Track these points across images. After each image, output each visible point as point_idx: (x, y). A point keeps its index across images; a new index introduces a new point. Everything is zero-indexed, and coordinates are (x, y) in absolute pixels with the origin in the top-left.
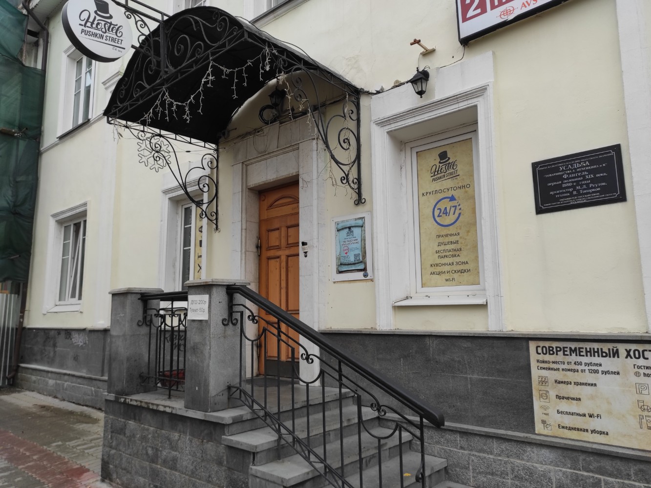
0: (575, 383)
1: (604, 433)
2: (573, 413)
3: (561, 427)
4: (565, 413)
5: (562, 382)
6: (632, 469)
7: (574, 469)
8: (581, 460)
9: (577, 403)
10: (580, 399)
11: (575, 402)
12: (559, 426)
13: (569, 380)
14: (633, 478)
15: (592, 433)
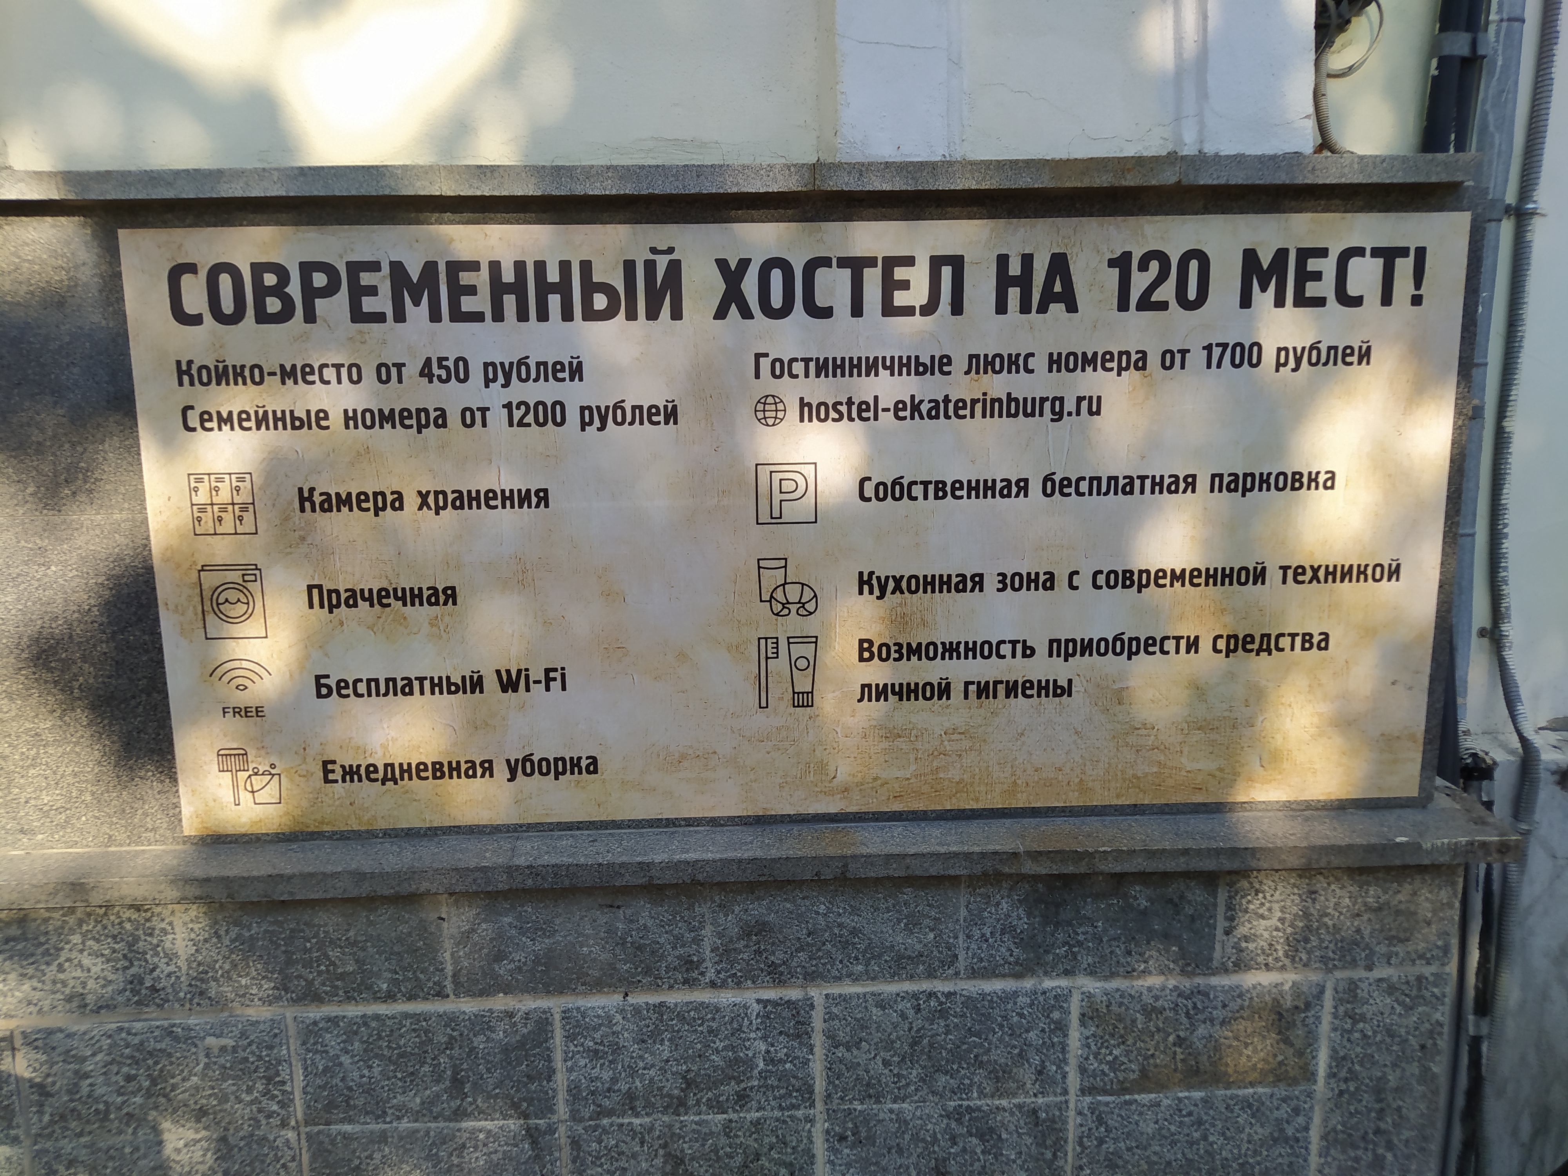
0: (424, 496)
1: (575, 764)
2: (409, 682)
3: (337, 775)
4: (362, 688)
5: (345, 501)
6: (708, 931)
7: (411, 997)
8: (448, 944)
9: (434, 622)
10: (451, 595)
11: (422, 613)
12: (326, 772)
13: (389, 485)
14: (711, 974)
15: (512, 779)
